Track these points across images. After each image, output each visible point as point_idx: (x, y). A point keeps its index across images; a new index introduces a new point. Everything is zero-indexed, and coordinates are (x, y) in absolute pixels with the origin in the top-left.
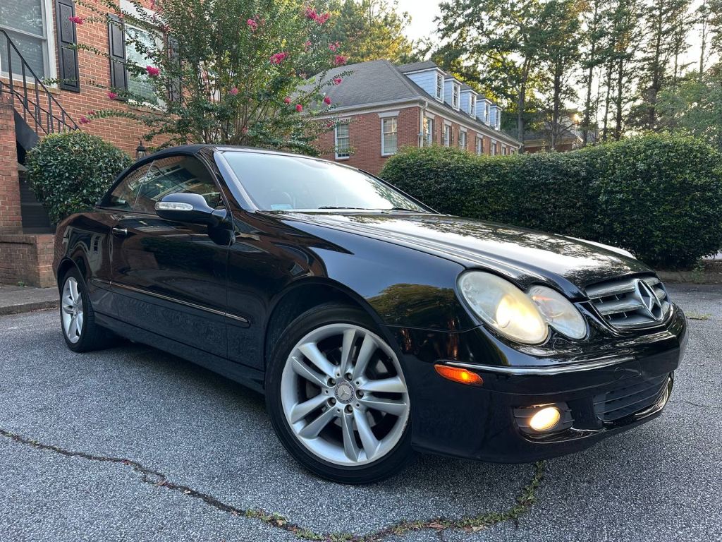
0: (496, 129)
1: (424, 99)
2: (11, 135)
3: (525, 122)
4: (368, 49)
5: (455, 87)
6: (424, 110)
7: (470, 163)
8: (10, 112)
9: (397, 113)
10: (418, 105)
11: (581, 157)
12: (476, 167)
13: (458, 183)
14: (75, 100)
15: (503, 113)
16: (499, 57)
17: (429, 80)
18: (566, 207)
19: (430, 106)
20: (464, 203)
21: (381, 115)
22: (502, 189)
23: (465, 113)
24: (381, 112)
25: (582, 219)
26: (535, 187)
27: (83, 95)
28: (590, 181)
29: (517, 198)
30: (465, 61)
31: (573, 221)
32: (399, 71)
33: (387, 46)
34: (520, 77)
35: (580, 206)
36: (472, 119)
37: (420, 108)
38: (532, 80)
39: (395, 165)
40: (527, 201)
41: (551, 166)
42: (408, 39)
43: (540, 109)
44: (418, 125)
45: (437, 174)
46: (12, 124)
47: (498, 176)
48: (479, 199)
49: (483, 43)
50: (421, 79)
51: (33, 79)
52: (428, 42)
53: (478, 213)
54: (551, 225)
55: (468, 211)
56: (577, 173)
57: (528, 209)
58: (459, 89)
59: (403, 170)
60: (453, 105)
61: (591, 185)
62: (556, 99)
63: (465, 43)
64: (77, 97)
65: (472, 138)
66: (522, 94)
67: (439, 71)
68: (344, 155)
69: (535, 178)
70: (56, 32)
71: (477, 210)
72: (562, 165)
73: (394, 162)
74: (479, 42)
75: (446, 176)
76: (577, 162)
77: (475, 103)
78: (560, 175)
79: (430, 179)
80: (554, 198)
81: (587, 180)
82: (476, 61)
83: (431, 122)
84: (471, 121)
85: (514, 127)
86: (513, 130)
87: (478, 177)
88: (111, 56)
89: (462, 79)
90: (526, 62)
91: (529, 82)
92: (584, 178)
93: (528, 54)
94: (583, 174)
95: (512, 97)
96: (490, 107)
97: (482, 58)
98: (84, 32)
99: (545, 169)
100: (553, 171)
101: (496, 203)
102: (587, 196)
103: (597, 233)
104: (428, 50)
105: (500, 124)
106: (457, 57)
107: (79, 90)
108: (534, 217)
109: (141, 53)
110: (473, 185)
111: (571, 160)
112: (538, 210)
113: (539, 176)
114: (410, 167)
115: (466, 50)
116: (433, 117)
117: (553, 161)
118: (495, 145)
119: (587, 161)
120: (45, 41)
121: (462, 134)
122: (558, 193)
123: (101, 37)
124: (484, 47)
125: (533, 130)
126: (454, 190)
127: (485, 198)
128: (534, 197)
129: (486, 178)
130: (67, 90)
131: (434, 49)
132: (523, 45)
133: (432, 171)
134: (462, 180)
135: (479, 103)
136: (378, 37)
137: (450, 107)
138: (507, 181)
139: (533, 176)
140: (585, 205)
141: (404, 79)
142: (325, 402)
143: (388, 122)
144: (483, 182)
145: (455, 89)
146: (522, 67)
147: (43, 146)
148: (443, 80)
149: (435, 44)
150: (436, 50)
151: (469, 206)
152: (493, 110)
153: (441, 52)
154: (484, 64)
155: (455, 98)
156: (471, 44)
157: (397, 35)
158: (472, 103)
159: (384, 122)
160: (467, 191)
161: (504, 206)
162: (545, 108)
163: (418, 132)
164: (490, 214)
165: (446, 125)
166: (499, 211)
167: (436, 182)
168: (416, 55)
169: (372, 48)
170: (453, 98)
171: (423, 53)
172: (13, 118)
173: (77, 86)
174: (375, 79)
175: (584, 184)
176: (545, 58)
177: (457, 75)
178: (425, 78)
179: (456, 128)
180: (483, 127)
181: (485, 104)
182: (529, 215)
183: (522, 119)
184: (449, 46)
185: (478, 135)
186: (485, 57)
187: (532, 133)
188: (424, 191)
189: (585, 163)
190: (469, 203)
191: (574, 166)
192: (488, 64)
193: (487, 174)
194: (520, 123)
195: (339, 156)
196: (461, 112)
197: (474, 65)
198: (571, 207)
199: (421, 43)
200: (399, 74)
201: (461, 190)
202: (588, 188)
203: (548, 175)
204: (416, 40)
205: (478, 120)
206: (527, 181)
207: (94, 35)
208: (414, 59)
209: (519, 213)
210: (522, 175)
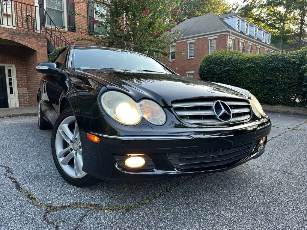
0: (268, 43)
1: (229, 30)
2: (46, 48)
3: (284, 40)
4: (209, 10)
5: (247, 24)
6: (230, 35)
7: (242, 58)
8: (45, 40)
9: (216, 37)
10: (227, 33)
11: (297, 54)
12: (244, 59)
13: (235, 67)
14: (74, 35)
15: (272, 36)
16: (272, 10)
17: (233, 22)
18: (288, 79)
19: (232, 33)
20: (237, 77)
21: (209, 38)
22: (256, 70)
23: (251, 36)
24: (209, 37)
25: (296, 85)
26: (272, 69)
27: (77, 33)
28: (301, 66)
29: (263, 74)
30: (255, 12)
31: (291, 86)
32: (219, 18)
33: (218, 8)
34: (283, 19)
35: (295, 78)
36: (255, 39)
37: (227, 35)
38: (289, 19)
39: (207, 60)
40: (268, 76)
41: (281, 59)
42: (228, 3)
43: (293, 34)
44: (226, 42)
45: (225, 63)
46: (46, 44)
47: (255, 64)
48: (245, 75)
49: (264, 3)
50: (230, 21)
51: (54, 26)
52: (237, 4)
53: (244, 81)
54: (280, 88)
55: (239, 80)
56: (294, 62)
57: (268, 80)
58: (249, 25)
59: (210, 61)
60: (245, 33)
61: (301, 68)
62: (301, 28)
63: (255, 4)
64: (75, 34)
65: (254, 48)
66: (283, 27)
67: (238, 17)
68: (192, 57)
69: (272, 65)
70: (67, 8)
71: (243, 80)
72: (287, 58)
73: (206, 58)
74: (262, 3)
75: (230, 64)
76: (295, 57)
77: (257, 32)
78: (285, 63)
79: (222, 65)
80: (281, 74)
81: (299, 65)
82: (261, 12)
83: (233, 41)
84: (254, 40)
85: (278, 42)
86: (277, 44)
87: (245, 64)
88: (88, 17)
89: (253, 21)
90: (286, 11)
91: (287, 20)
92: (298, 64)
93: (287, 7)
94: (298, 62)
95: (278, 28)
96: (265, 33)
97: (264, 10)
98: (77, 8)
99: (278, 60)
100: (283, 61)
101: (253, 76)
102: (299, 73)
103: (303, 92)
104: (236, 8)
105: (270, 41)
106: (251, 11)
107: (75, 31)
108: (271, 84)
109: (97, 15)
110: (242, 68)
111: (292, 56)
112: (273, 80)
113: (274, 64)
114: (213, 60)
115: (255, 7)
116: (234, 38)
117: (282, 57)
118: (267, 51)
119: (300, 56)
120: (63, 12)
121: (249, 46)
122: (283, 72)
123: (84, 9)
124: (265, 5)
125: (288, 44)
126: (233, 70)
127: (247, 74)
128: (272, 74)
129: (248, 65)
130: (71, 31)
131: (240, 8)
132: (285, 3)
133: (223, 62)
134: (237, 66)
135: (259, 32)
136: (214, 4)
137: (244, 34)
138: (259, 66)
139: (272, 64)
140: (298, 78)
141: (221, 22)
142: (69, 150)
143: (212, 41)
144: (247, 67)
145: (247, 25)
146: (284, 13)
147: (54, 52)
148: (240, 21)
149: (241, 5)
150: (241, 8)
151: (239, 78)
152: (266, 35)
153: (243, 8)
154: (265, 13)
155: (247, 29)
156: (258, 4)
157: (223, 2)
158: (256, 31)
159: (211, 41)
160: (239, 71)
161: (256, 78)
162: (295, 33)
163: (226, 45)
164: (250, 82)
165: (241, 42)
166: (254, 80)
167: (224, 67)
168: (231, 11)
169: (211, 9)
170: (245, 29)
171: (235, 10)
172: (46, 42)
173: (75, 29)
174: (208, 22)
175: (298, 67)
176: (296, 8)
177: (251, 19)
178: (231, 21)
179: (246, 44)
180: (260, 42)
181: (263, 32)
182: (269, 83)
183: (283, 39)
184: (247, 6)
185: (258, 47)
186: (265, 10)
187: (287, 45)
188: (219, 71)
189: (299, 57)
190: (240, 76)
191: (293, 58)
192: (267, 13)
193: (249, 63)
194: (281, 41)
195: (190, 57)
196: (250, 36)
197: (259, 14)
198: (290, 79)
199: (234, 5)
200: (219, 20)
201: (236, 70)
202: (300, 69)
203: (279, 63)
204: (232, 4)
205: (258, 39)
206: (269, 66)
207: (82, 9)
208: (230, 12)
209: (264, 82)
210: (266, 63)
